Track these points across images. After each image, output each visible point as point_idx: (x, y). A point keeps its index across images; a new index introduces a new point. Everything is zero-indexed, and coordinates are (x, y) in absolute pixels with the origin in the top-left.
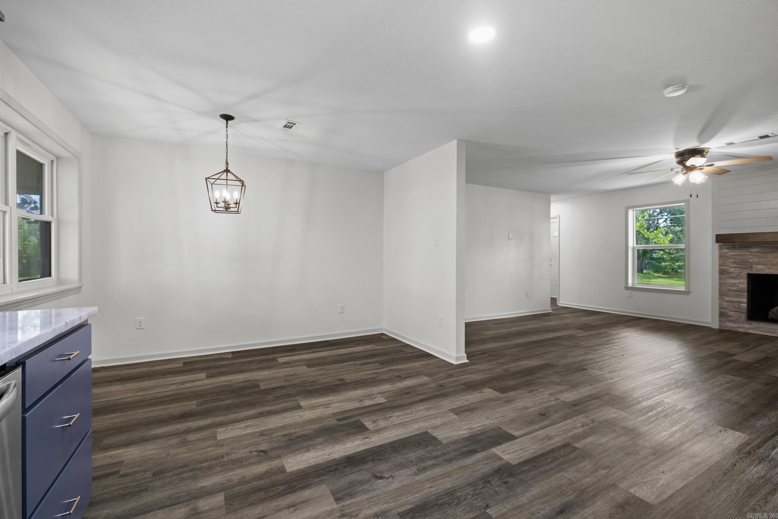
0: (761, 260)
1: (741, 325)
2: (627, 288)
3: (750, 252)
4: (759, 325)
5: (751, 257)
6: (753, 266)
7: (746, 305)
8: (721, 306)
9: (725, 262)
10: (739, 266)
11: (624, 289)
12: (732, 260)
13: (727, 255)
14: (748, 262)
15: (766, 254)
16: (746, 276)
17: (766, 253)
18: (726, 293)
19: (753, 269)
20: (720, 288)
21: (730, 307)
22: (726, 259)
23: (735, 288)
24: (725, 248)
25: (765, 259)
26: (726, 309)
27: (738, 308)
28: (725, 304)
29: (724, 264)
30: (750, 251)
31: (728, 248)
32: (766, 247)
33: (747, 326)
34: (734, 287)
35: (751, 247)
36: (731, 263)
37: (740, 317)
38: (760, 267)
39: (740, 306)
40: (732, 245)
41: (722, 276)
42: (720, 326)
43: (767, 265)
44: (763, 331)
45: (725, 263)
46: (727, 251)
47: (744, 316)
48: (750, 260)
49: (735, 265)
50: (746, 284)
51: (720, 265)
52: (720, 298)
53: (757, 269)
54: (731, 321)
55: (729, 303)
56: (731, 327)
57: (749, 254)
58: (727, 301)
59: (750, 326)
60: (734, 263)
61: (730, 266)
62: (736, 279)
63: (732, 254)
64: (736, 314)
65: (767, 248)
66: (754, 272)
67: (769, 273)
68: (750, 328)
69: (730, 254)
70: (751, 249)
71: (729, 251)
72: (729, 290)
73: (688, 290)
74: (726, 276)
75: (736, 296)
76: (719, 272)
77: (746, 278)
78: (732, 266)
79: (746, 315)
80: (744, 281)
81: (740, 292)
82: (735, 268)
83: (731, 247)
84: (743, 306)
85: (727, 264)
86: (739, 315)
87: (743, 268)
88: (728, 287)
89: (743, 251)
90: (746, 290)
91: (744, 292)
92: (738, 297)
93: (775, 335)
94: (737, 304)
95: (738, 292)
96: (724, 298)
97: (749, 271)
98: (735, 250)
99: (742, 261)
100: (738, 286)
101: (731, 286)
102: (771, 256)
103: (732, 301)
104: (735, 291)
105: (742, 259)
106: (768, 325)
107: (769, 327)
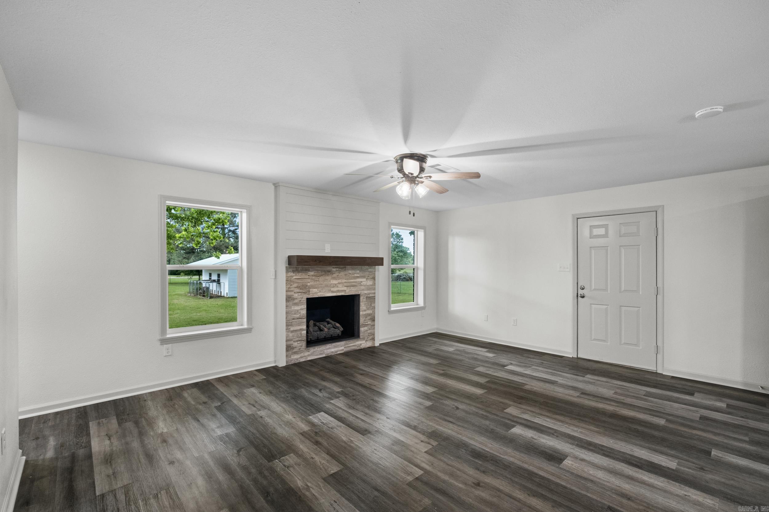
0: (315, 283)
1: (302, 355)
3: (308, 276)
4: (315, 350)
5: (309, 280)
6: (310, 290)
8: (288, 339)
10: (301, 291)
11: (159, 343)
12: (295, 285)
13: (292, 279)
14: (307, 286)
15: (318, 277)
16: (305, 301)
17: (318, 276)
18: (291, 322)
19: (310, 293)
20: (286, 318)
21: (294, 337)
22: (292, 283)
23: (298, 316)
24: (290, 271)
25: (318, 283)
26: (291, 340)
27: (300, 337)
28: (291, 335)
29: (290, 289)
30: (308, 274)
31: (293, 271)
33: (307, 354)
34: (297, 314)
35: (309, 271)
36: (295, 287)
37: (301, 346)
38: (315, 290)
39: (301, 334)
40: (296, 267)
41: (288, 303)
42: (287, 362)
43: (319, 288)
44: (316, 355)
45: (290, 288)
46: (292, 274)
47: (304, 344)
48: (308, 284)
49: (298, 290)
50: (306, 310)
51: (286, 291)
52: (286, 329)
53: (313, 292)
54: (296, 353)
55: (293, 334)
56: (295, 359)
57: (308, 277)
58: (292, 331)
59: (309, 353)
60: (297, 287)
62: (298, 305)
63: (296, 277)
64: (299, 343)
65: (319, 271)
66: (310, 296)
67: (320, 296)
68: (309, 355)
69: (294, 277)
70: (309, 273)
71: (294, 275)
72: (293, 319)
73: (250, 327)
74: (291, 303)
75: (298, 324)
76: (286, 299)
77: (306, 304)
78: (295, 292)
79: (306, 343)
80: (304, 306)
81: (301, 319)
82: (298, 293)
83: (295, 269)
84: (304, 333)
85: (292, 289)
86: (300, 345)
87: (304, 293)
88: (293, 315)
89: (303, 274)
90: (306, 315)
91: (304, 318)
92: (299, 324)
93: (324, 356)
94: (299, 332)
95: (300, 319)
96: (290, 329)
97: (307, 296)
98: (298, 273)
99: (303, 285)
100: (300, 313)
101: (295, 314)
102: (321, 279)
103: (295, 330)
104: (298, 319)
105: (303, 283)
106: (320, 348)
107: (321, 349)
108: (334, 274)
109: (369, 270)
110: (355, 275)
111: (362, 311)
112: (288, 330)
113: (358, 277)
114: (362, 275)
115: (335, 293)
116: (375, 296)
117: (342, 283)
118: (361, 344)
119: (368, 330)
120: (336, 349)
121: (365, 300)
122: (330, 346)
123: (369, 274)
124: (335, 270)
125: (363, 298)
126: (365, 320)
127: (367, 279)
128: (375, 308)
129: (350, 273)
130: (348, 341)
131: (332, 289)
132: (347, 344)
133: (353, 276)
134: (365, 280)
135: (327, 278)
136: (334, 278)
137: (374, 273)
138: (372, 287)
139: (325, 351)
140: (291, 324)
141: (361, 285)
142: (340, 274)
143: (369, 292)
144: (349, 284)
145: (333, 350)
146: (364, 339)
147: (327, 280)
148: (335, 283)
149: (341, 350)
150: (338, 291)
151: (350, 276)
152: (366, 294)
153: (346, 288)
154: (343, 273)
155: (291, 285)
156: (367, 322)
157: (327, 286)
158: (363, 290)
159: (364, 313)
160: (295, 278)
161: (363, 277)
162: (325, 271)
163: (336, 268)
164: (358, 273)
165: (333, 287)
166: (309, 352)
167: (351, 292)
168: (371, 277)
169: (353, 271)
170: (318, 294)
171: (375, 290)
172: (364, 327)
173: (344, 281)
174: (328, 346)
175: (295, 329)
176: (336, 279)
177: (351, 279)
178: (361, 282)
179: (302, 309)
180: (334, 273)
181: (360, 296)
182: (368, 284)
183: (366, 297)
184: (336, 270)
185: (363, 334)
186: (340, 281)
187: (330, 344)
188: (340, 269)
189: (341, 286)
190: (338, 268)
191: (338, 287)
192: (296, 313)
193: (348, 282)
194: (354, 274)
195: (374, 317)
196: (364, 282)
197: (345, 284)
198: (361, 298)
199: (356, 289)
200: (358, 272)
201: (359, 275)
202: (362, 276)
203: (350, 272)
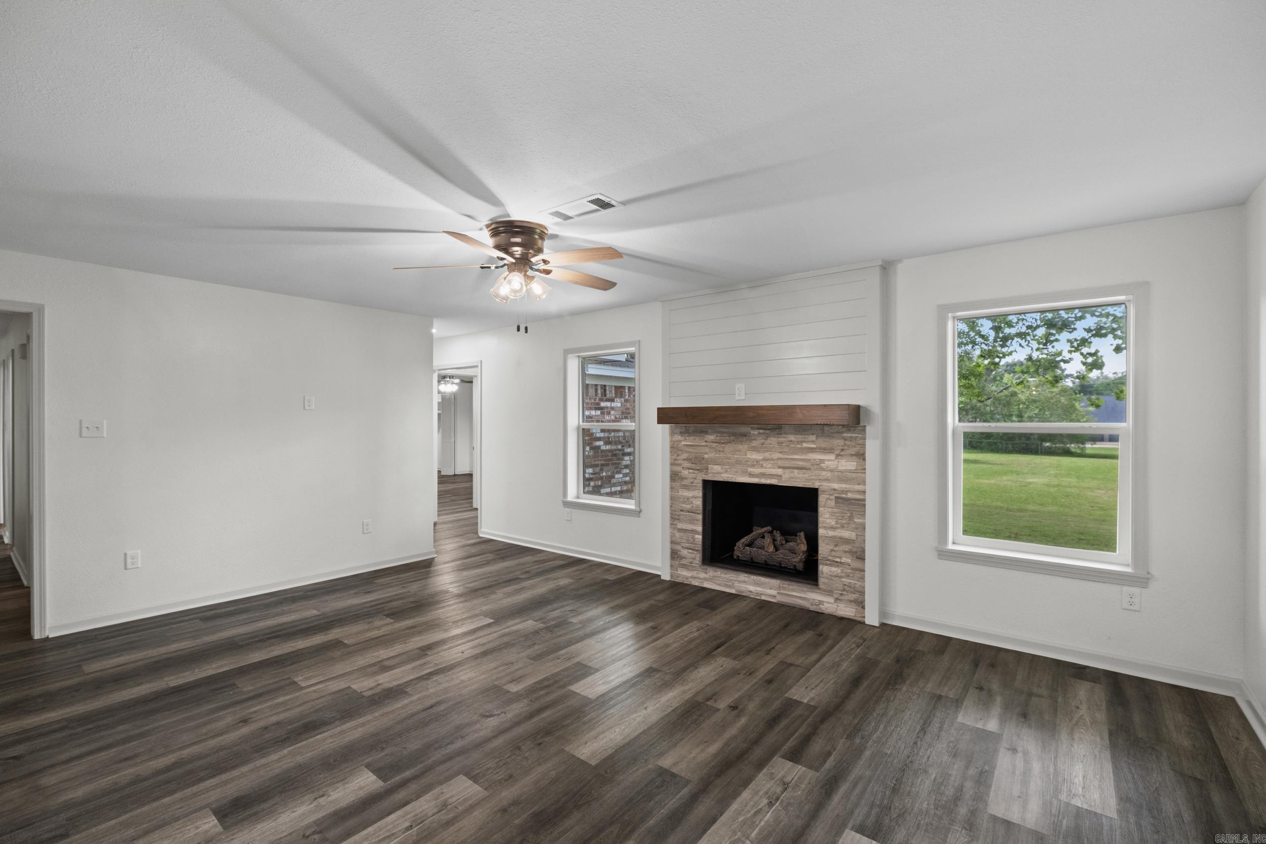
0: (717, 455)
1: (694, 573)
2: (567, 504)
3: (705, 442)
4: (716, 574)
5: (707, 450)
6: (709, 466)
7: (700, 537)
8: (673, 539)
9: (678, 458)
10: (694, 466)
11: (563, 505)
12: (685, 456)
13: (680, 446)
14: (703, 458)
15: (723, 445)
16: (700, 485)
17: (723, 443)
18: (679, 515)
19: (709, 471)
20: (671, 506)
21: (683, 541)
22: (679, 453)
23: (688, 507)
25: (722, 455)
26: (678, 544)
27: (691, 543)
28: (678, 535)
29: (676, 462)
31: (681, 433)
32: (723, 433)
33: (702, 575)
34: (688, 504)
35: (706, 433)
36: (684, 460)
37: (694, 559)
38: (717, 468)
39: (694, 539)
40: (685, 426)
41: (674, 484)
42: (672, 576)
43: (724, 465)
44: (720, 585)
45: (677, 460)
46: (679, 437)
47: (698, 557)
48: (706, 456)
49: (688, 465)
50: (701, 499)
51: (672, 464)
52: (671, 524)
53: (714, 471)
54: (684, 566)
55: (682, 534)
56: (684, 577)
57: (704, 444)
58: (680, 530)
59: (706, 575)
60: (687, 459)
61: (683, 466)
62: (689, 490)
63: (685, 443)
64: (690, 553)
65: (725, 435)
66: (710, 477)
67: (726, 480)
68: (705, 579)
69: (683, 443)
70: (707, 436)
71: (682, 439)
72: (681, 510)
73: (638, 509)
74: (678, 484)
75: (689, 520)
76: (671, 477)
77: (701, 489)
78: (685, 466)
79: (701, 556)
80: (699, 493)
81: (694, 513)
82: (689, 469)
83: (683, 430)
84: (698, 539)
85: (679, 462)
86: (693, 556)
87: (698, 470)
88: (681, 504)
89: (697, 438)
90: (701, 509)
91: (699, 514)
92: (691, 522)
93: (733, 591)
94: (690, 535)
95: (692, 512)
96: (676, 525)
97: (704, 476)
98: (689, 436)
99: (696, 458)
100: (692, 503)
101: (684, 502)
102: (729, 448)
103: (685, 530)
104: (689, 512)
105: (696, 453)
106: (726, 574)
107: (727, 576)
108: (754, 442)
109: (845, 435)
110: (805, 445)
111: (825, 528)
112: (673, 526)
113: (812, 450)
114: (823, 445)
115: (757, 477)
116: (864, 500)
117: (772, 460)
118: (821, 602)
119: (841, 577)
120: (759, 589)
121: (833, 503)
122: (747, 579)
123: (845, 445)
124: (756, 432)
125: (828, 499)
126: (832, 550)
127: (838, 456)
128: (864, 529)
129: (791, 441)
130: (786, 583)
131: (750, 470)
132: (784, 588)
133: (799, 446)
134: (832, 457)
135: (740, 447)
136: (755, 449)
137: (861, 442)
138: (854, 475)
139: (736, 584)
140: (678, 518)
141: (823, 470)
142: (768, 441)
143: (844, 486)
144: (787, 464)
145: (752, 588)
146: (829, 593)
147: (740, 451)
148: (757, 458)
149: (770, 596)
150: (763, 475)
151: (793, 446)
152: (835, 490)
153: (781, 470)
154: (773, 439)
155: (678, 455)
156: (841, 558)
157: (738, 462)
158: (827, 480)
159: (831, 533)
160: (684, 445)
161: (829, 450)
162: (734, 434)
163: (759, 429)
164: (813, 442)
165: (753, 466)
166: (706, 573)
167: (793, 480)
168: (853, 451)
169: (800, 436)
170: (723, 475)
171: (865, 485)
172: (831, 565)
173: (776, 455)
174: (743, 577)
175: (684, 528)
176: (759, 452)
177: (794, 454)
178: (822, 461)
179: (695, 497)
180: (755, 440)
181: (820, 493)
182: (840, 468)
183: (836, 498)
184: (759, 433)
185: (827, 581)
186: (767, 455)
187: (746, 575)
188: (767, 432)
189: (769, 466)
190: (762, 429)
191: (762, 466)
192: (686, 502)
193: (787, 459)
194: (802, 442)
195: (863, 551)
196: (830, 463)
197: (780, 463)
198: (822, 499)
199: (806, 476)
200: (813, 438)
201: (814, 446)
202: (825, 449)
203: (792, 438)
